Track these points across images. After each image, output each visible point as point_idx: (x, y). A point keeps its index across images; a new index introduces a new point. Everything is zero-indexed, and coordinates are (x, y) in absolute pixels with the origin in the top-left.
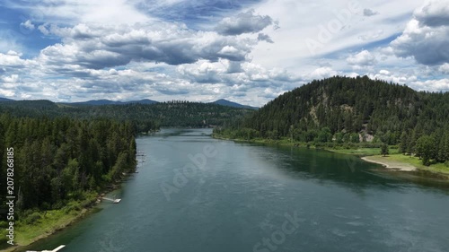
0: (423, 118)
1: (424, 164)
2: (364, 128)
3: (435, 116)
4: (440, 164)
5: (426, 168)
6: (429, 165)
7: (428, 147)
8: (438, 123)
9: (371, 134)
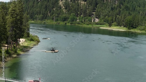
0: (123, 10)
1: (128, 29)
2: (93, 14)
3: (129, 9)
4: (134, 29)
5: (129, 30)
6: (130, 29)
7: (130, 21)
8: (131, 13)
9: (97, 18)
